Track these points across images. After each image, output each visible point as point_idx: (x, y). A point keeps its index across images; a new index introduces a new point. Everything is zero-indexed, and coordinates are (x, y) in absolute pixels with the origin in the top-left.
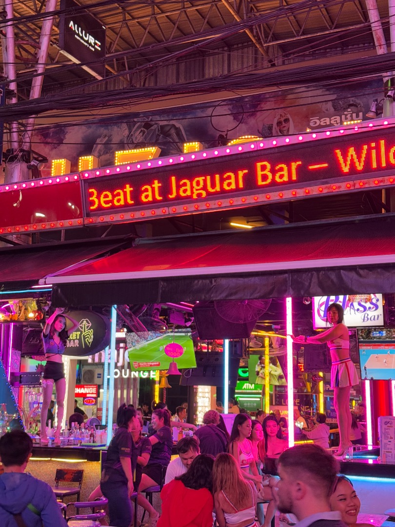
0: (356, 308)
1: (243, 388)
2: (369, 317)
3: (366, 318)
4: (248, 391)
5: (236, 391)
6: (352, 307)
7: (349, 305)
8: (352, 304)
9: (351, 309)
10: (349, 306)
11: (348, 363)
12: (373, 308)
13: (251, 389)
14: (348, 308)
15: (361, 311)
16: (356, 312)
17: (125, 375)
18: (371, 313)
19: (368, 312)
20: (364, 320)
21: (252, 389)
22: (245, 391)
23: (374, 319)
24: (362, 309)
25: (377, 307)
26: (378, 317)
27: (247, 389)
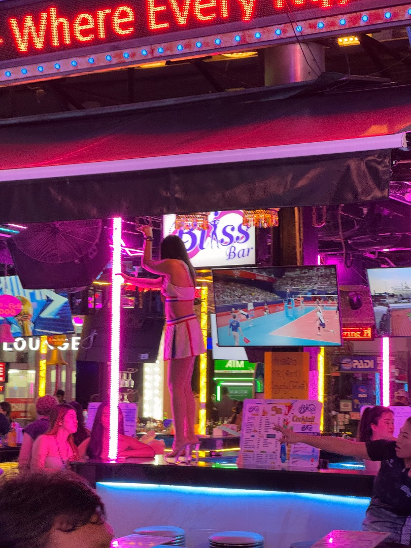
0: (219, 238)
1: (227, 366)
2: (236, 252)
3: (232, 254)
4: (234, 372)
5: (216, 371)
6: (214, 236)
7: (211, 234)
8: (214, 233)
9: (213, 241)
10: (209, 236)
11: (189, 322)
12: (242, 238)
13: (238, 369)
14: (209, 239)
15: (226, 243)
16: (219, 244)
17: (34, 346)
18: (239, 247)
19: (235, 244)
20: (229, 256)
21: (242, 369)
22: (230, 371)
23: (243, 256)
24: (227, 239)
25: (247, 236)
26: (249, 251)
27: (233, 369)
